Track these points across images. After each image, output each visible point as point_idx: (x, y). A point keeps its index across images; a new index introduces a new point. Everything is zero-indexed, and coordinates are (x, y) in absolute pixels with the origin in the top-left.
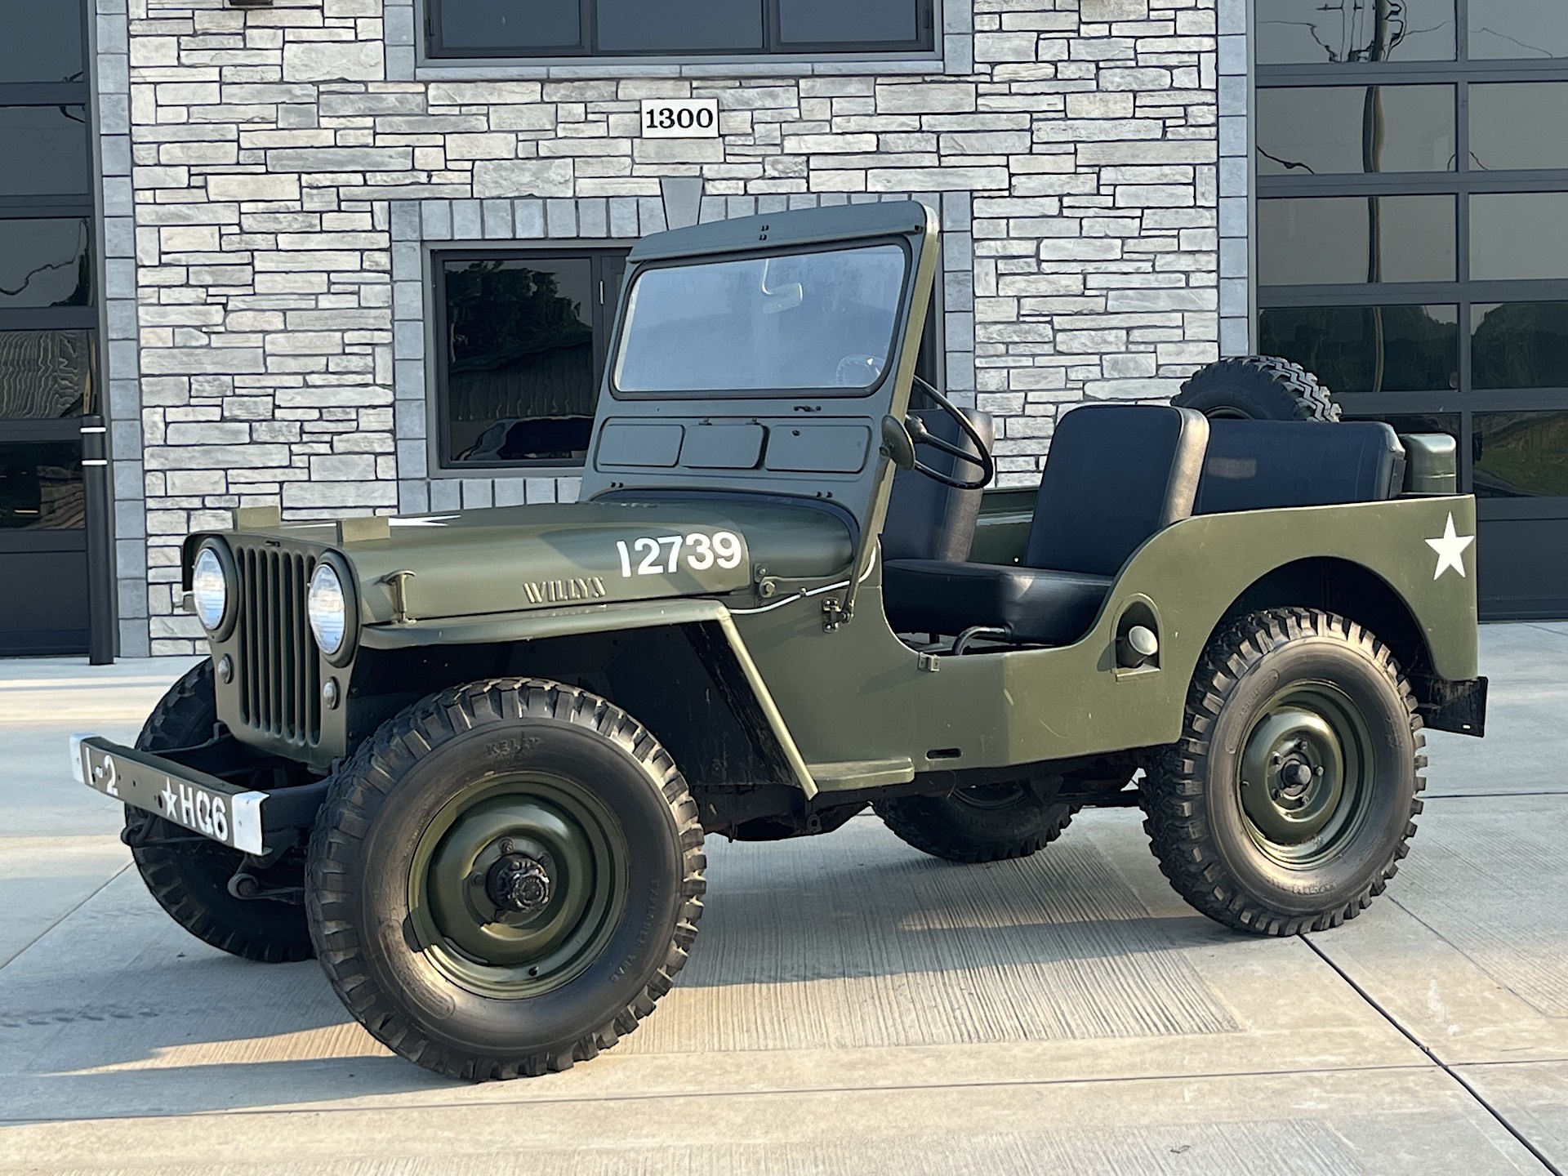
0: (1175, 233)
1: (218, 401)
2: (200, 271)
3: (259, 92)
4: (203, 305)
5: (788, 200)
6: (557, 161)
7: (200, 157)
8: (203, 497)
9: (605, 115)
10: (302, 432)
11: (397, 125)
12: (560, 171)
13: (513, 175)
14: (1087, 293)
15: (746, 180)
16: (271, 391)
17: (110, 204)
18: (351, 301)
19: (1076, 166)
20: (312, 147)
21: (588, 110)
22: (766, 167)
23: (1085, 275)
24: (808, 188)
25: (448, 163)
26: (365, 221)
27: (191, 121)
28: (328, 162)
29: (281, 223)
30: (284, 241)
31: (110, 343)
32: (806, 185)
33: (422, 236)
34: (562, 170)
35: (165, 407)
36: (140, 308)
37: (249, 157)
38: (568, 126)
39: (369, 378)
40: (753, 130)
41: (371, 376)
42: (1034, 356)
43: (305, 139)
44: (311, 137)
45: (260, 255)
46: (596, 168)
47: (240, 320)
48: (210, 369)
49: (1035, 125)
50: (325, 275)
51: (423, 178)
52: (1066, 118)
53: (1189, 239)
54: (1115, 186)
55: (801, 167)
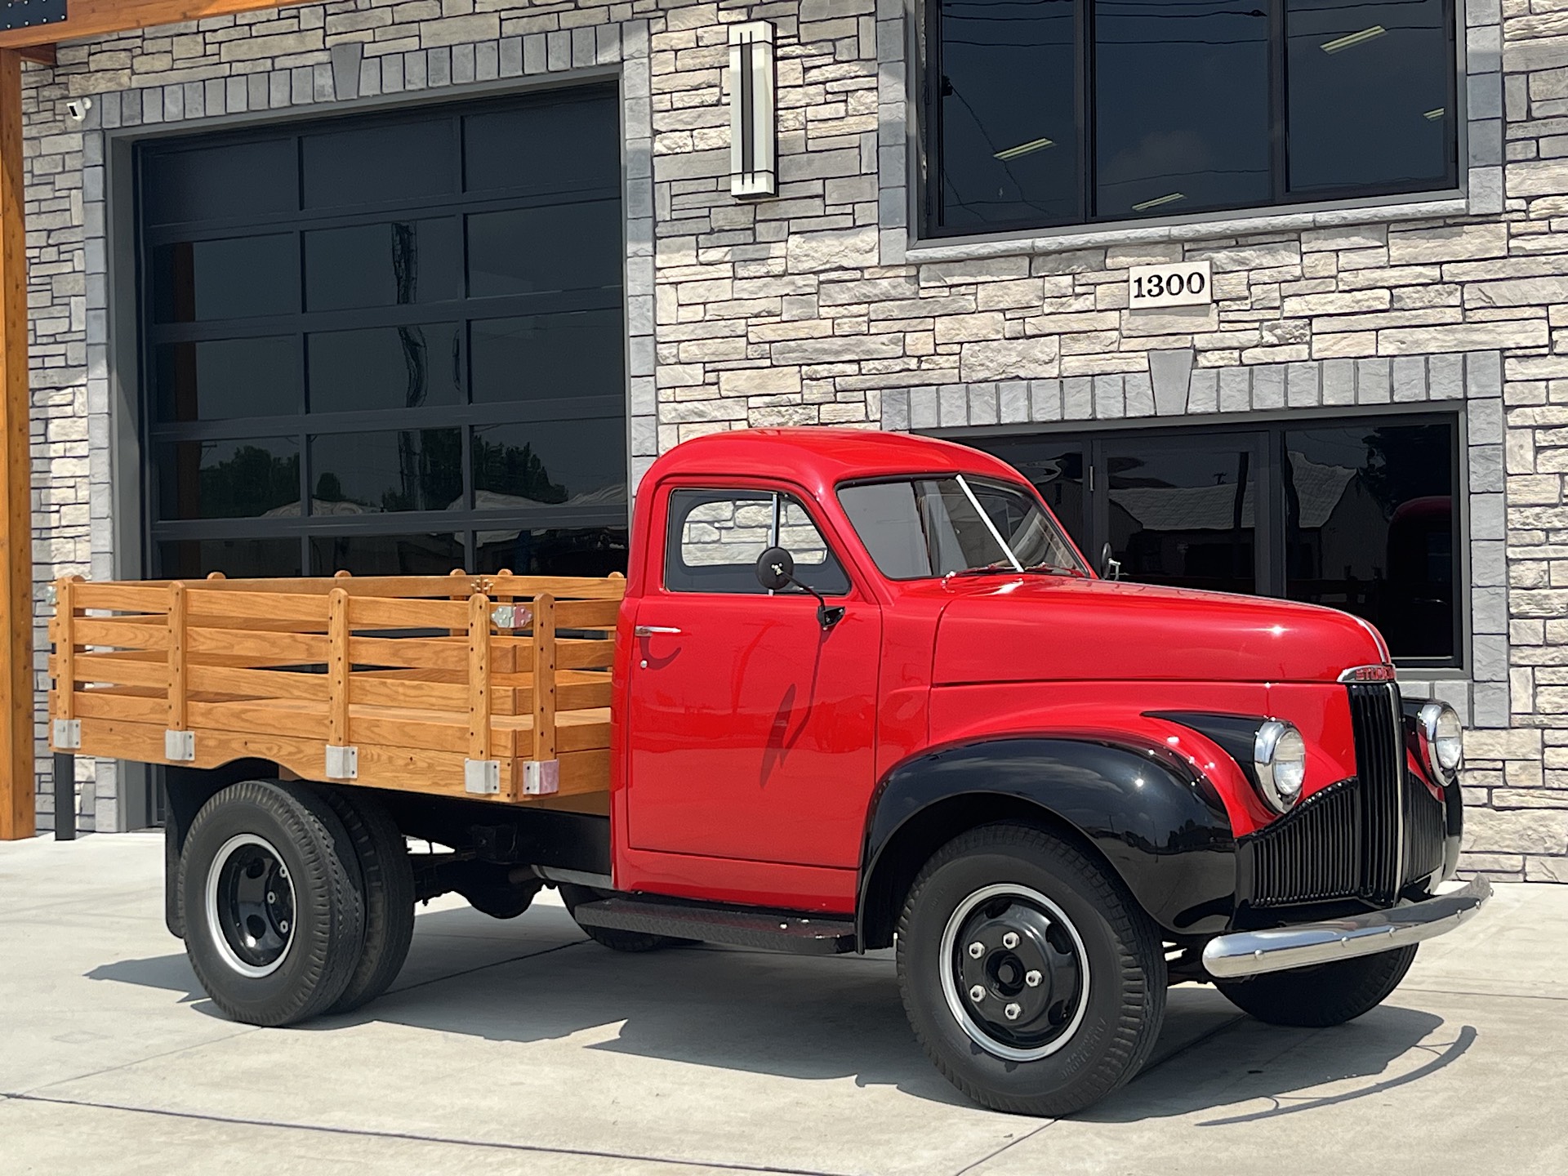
3: (765, 285)
5: (1286, 370)
6: (1043, 339)
7: (713, 354)
11: (889, 311)
12: (1046, 349)
13: (999, 357)
15: (1242, 349)
17: (636, 403)
20: (812, 338)
24: (1310, 354)
25: (937, 347)
26: (857, 411)
27: (707, 318)
28: (825, 352)
32: (1308, 351)
33: (910, 424)
34: (1048, 347)
37: (755, 352)
38: (1055, 300)
40: (1250, 293)
43: (807, 330)
46: (1082, 346)
51: (913, 364)
55: (1302, 331)
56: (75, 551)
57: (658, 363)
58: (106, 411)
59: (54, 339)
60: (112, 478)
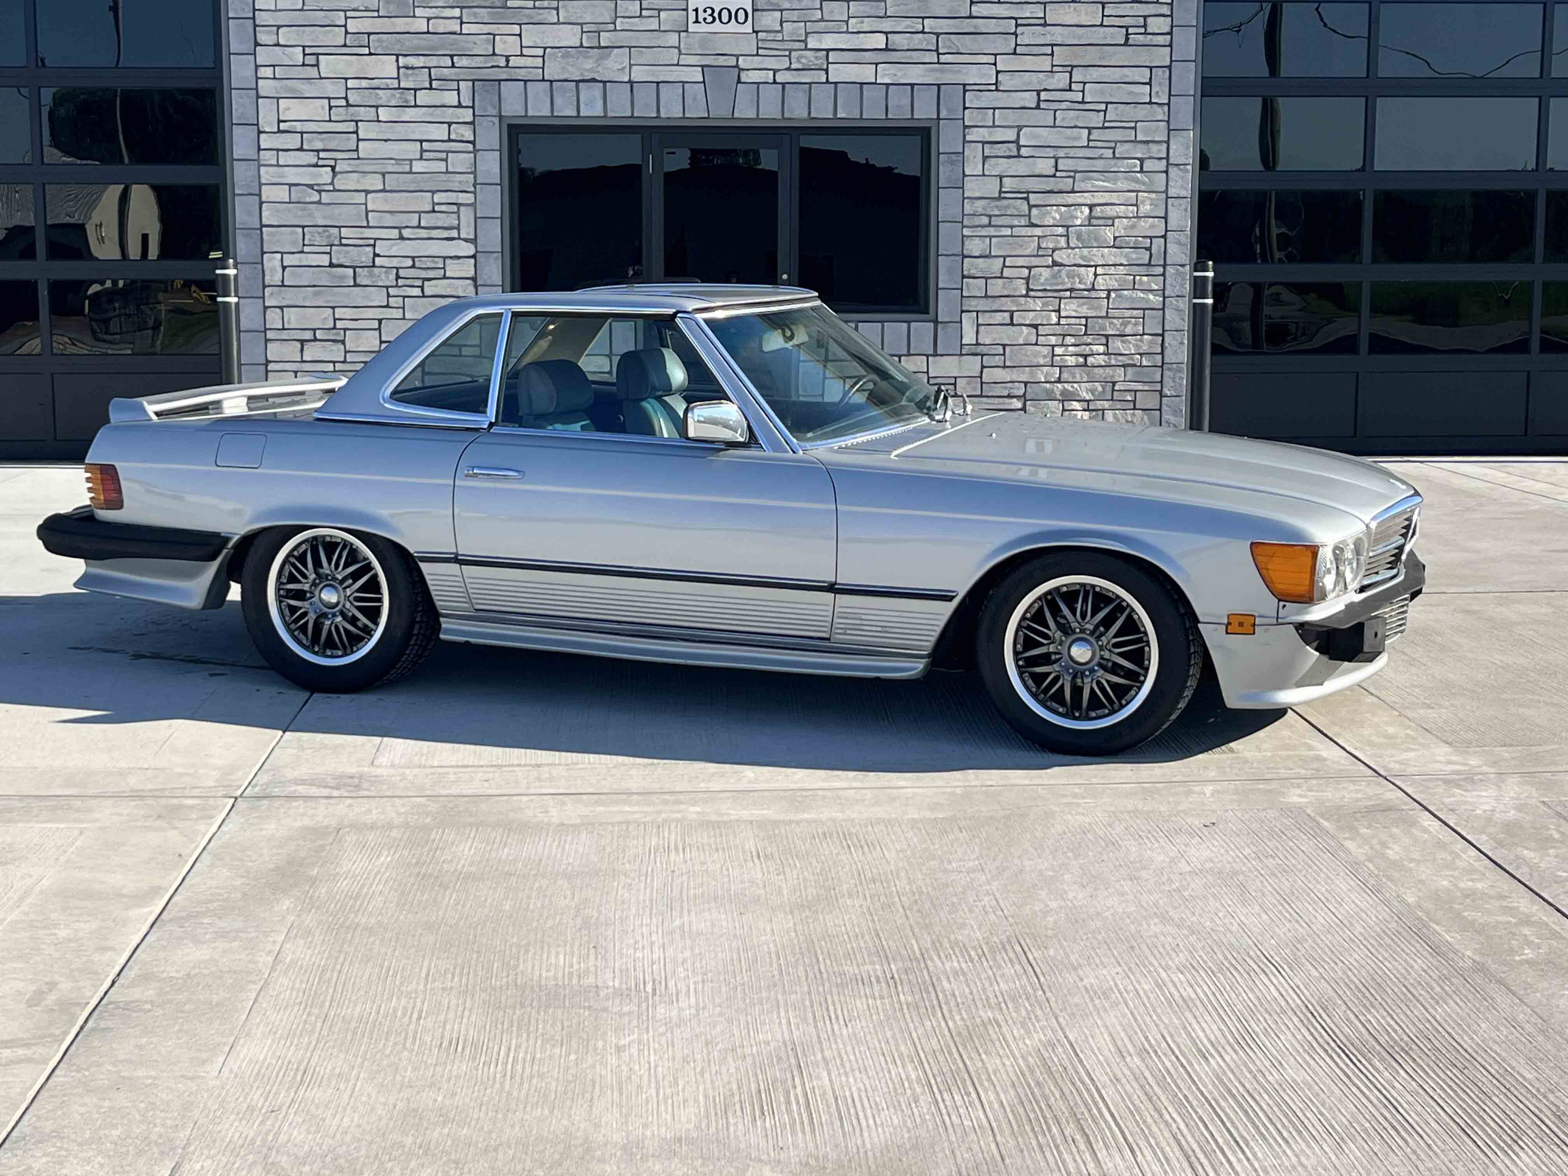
0: (1133, 124)
1: (328, 249)
2: (312, 138)
4: (314, 166)
5: (810, 88)
6: (616, 50)
7: (312, 39)
8: (314, 330)
9: (657, 12)
10: (398, 277)
11: (480, 16)
13: (578, 62)
14: (1058, 174)
15: (775, 71)
16: (372, 242)
17: (236, 78)
18: (440, 167)
19: (1053, 66)
20: (407, 33)
21: (643, 7)
22: (793, 60)
23: (1057, 159)
24: (827, 79)
25: (524, 50)
26: (451, 98)
27: (306, 8)
28: (422, 46)
29: (381, 98)
30: (384, 114)
31: (236, 198)
32: (825, 76)
34: (620, 58)
35: (282, 253)
36: (263, 170)
37: (354, 41)
38: (625, 20)
39: (454, 234)
40: (783, 28)
41: (456, 231)
42: (1012, 227)
44: (407, 24)
45: (363, 125)
46: (650, 59)
47: (345, 181)
48: (321, 222)
49: (1020, 30)
50: (419, 144)
51: (503, 63)
52: (1045, 25)
53: (1146, 132)
54: (1085, 83)
55: (821, 60)
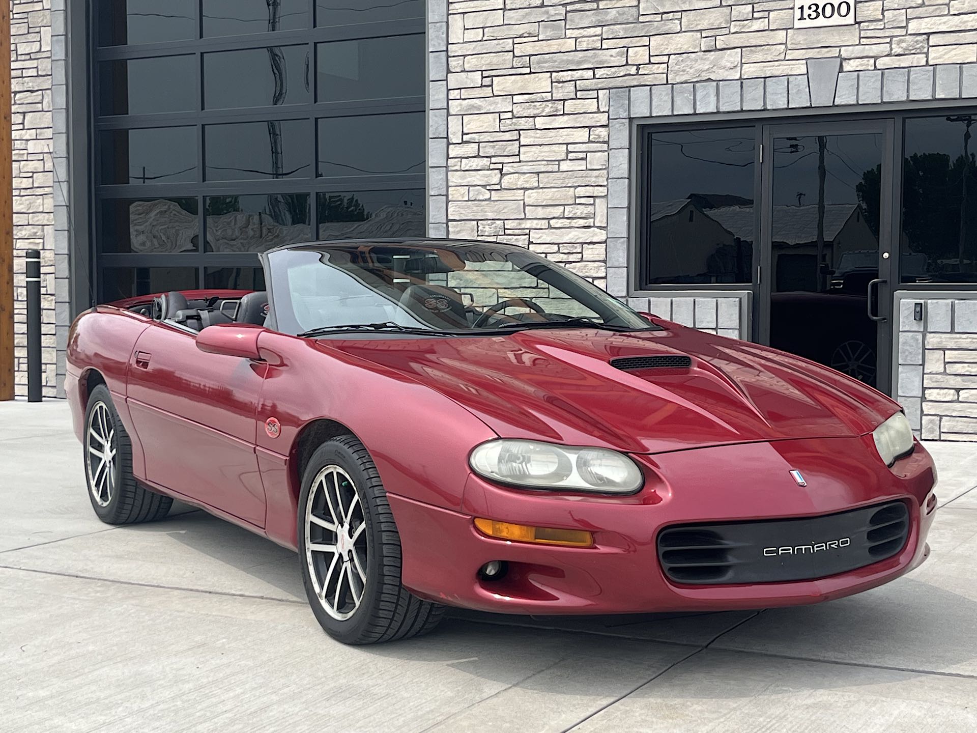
1: (494, 239)
2: (485, 147)
3: (527, 14)
4: (488, 170)
5: (909, 72)
6: (730, 52)
7: (488, 64)
9: (767, 13)
11: (617, 32)
12: (732, 59)
13: (696, 65)
15: (876, 58)
16: (527, 231)
17: (433, 100)
18: (581, 165)
20: (560, 52)
21: (755, 10)
22: (893, 46)
24: (927, 61)
25: (651, 58)
26: (592, 105)
27: (484, 39)
28: (570, 62)
29: (538, 109)
30: (540, 122)
31: (430, 198)
32: (925, 59)
33: (629, 114)
34: (733, 57)
36: (449, 173)
37: (519, 62)
38: (739, 23)
39: (590, 222)
40: (884, 16)
41: (592, 220)
43: (556, 47)
44: (559, 45)
45: (523, 133)
46: (759, 57)
47: (510, 181)
48: (490, 215)
50: (565, 146)
51: (633, 70)
55: (921, 44)
56: (43, 204)
57: (449, 71)
58: (64, 107)
59: (30, 56)
60: (68, 153)
